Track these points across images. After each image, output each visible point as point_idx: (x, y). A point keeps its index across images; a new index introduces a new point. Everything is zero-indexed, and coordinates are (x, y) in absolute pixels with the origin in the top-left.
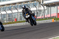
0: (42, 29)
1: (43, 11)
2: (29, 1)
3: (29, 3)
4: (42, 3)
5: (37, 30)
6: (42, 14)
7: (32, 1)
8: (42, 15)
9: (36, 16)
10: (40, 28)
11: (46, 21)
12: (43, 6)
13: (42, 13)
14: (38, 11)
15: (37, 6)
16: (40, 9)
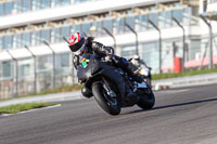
2: (154, 5)
3: (154, 10)
6: (203, 50)
7: (165, 4)
8: (205, 56)
9: (180, 60)
13: (203, 46)
15: (185, 22)
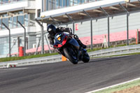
0: (37, 77)
1: (40, 36)
3: (6, 17)
4: (36, 17)
5: (27, 80)
9: (23, 48)
10: (34, 75)
11: (46, 58)
12: (39, 23)
14: (28, 36)
15: (26, 24)
16: (32, 30)
